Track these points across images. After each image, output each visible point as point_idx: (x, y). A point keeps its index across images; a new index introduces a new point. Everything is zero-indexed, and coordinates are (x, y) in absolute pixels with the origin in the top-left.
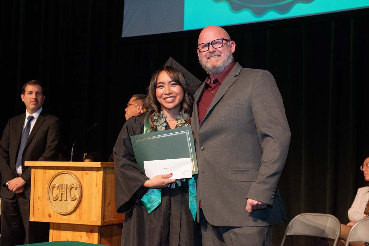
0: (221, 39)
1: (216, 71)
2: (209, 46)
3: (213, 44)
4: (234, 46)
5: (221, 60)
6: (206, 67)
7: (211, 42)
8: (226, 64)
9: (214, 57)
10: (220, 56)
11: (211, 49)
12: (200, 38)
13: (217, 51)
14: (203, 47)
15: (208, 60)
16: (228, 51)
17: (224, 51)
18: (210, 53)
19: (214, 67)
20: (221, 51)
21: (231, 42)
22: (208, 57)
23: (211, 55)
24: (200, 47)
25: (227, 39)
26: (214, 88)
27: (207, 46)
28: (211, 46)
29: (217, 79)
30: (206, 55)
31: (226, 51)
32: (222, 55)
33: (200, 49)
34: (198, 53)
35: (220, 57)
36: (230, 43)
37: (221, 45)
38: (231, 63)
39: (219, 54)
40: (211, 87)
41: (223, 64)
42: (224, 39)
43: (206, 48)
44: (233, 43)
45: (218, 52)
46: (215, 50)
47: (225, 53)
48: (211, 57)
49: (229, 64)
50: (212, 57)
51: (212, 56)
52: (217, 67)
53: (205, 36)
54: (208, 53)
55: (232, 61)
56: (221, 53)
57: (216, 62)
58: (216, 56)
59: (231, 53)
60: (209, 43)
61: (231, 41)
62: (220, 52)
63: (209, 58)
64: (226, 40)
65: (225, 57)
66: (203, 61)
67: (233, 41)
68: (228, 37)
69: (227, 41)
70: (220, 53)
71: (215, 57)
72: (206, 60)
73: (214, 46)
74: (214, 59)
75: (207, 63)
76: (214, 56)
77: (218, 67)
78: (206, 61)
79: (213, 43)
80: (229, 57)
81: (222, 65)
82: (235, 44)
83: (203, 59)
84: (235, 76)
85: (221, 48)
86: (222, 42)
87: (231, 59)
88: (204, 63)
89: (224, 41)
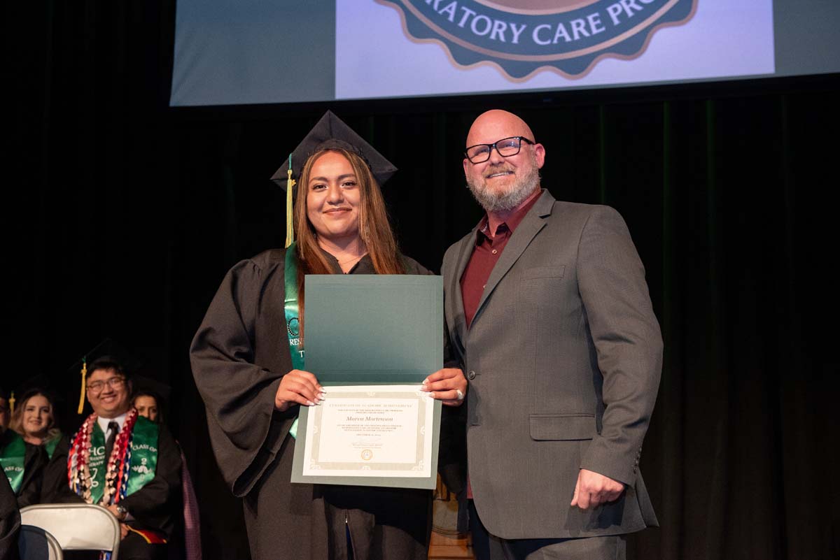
0: (516, 138)
1: (504, 205)
2: (490, 152)
3: (500, 148)
4: (541, 153)
5: (514, 181)
6: (481, 196)
7: (496, 144)
8: (525, 192)
9: (500, 174)
10: (511, 172)
11: (495, 158)
12: (472, 136)
13: (507, 161)
14: (477, 154)
15: (488, 180)
16: (529, 164)
17: (523, 163)
18: (493, 164)
19: (500, 196)
20: (515, 163)
21: (535, 146)
22: (488, 173)
23: (495, 169)
24: (471, 153)
25: (528, 138)
26: (499, 243)
27: (485, 151)
28: (494, 151)
29: (505, 223)
30: (483, 170)
31: (526, 163)
32: (518, 171)
33: (472, 156)
34: (466, 165)
35: (513, 176)
36: (533, 147)
37: (516, 150)
38: (534, 190)
39: (510, 169)
40: (490, 241)
41: (520, 191)
42: (522, 138)
43: (485, 156)
44: (539, 148)
45: (509, 165)
46: (502, 159)
47: (524, 166)
48: (494, 173)
49: (530, 192)
50: (496, 175)
51: (496, 173)
52: (506, 196)
53: (482, 131)
54: (488, 166)
55: (537, 185)
56: (515, 166)
57: (504, 184)
58: (505, 173)
59: (535, 169)
60: (491, 146)
61: (537, 143)
62: (513, 165)
63: (489, 177)
64: (526, 140)
65: (524, 176)
66: (476, 182)
67: (539, 145)
68: (530, 136)
69: (529, 142)
70: (513, 167)
71: (502, 174)
72: (483, 180)
73: (501, 152)
74: (499, 179)
75: (484, 186)
76: (501, 172)
77: (508, 197)
78: (484, 183)
79: (499, 145)
80: (531, 176)
81: (517, 191)
82: (544, 150)
83: (477, 179)
84: (542, 217)
85: (516, 156)
86: (518, 143)
87: (535, 182)
88: (479, 187)
89: (522, 141)
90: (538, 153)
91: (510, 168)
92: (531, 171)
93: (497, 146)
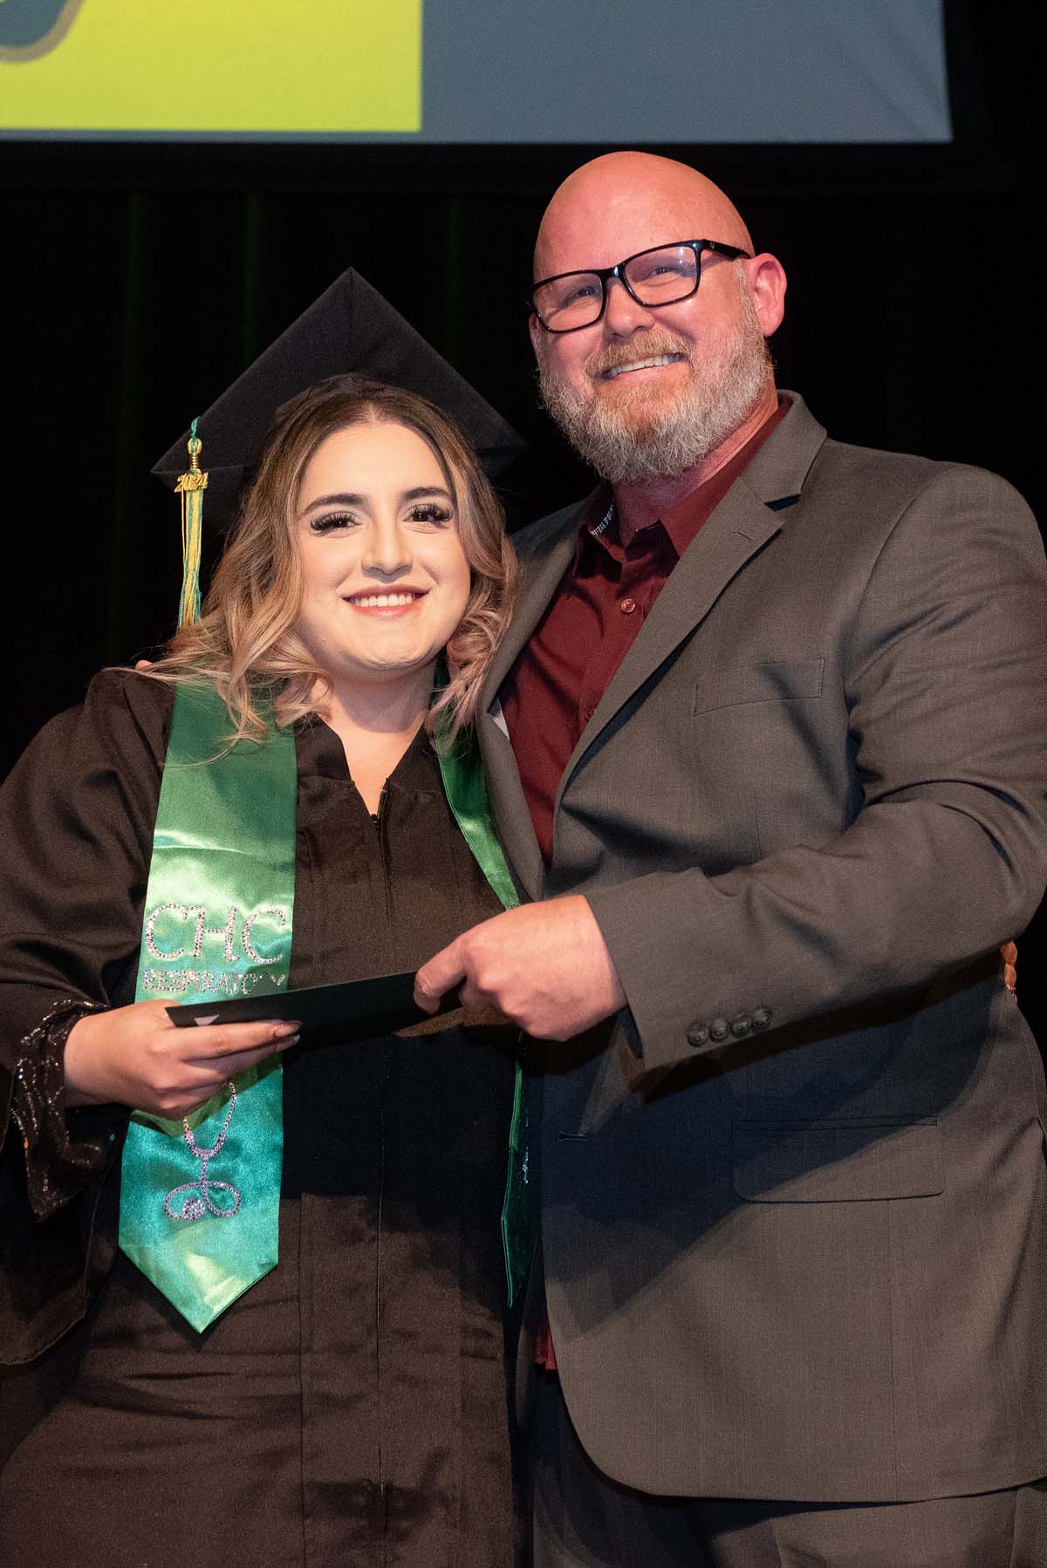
0: (687, 244)
1: (658, 461)
2: (606, 293)
3: (635, 280)
4: (772, 284)
5: (687, 385)
6: (586, 437)
7: (622, 267)
8: (722, 418)
9: (640, 365)
10: (680, 357)
12: (546, 243)
13: (659, 319)
14: (566, 303)
15: (603, 388)
16: (731, 323)
18: (614, 338)
20: (690, 327)
21: (753, 264)
22: (601, 365)
24: (546, 304)
25: (725, 241)
27: (591, 292)
28: (617, 291)
30: (587, 354)
32: (698, 353)
33: (549, 311)
34: (536, 338)
35: (682, 367)
36: (744, 267)
37: (688, 284)
38: (753, 408)
39: (673, 347)
41: (706, 416)
42: (705, 244)
43: (588, 310)
44: (763, 266)
45: (668, 333)
46: (645, 316)
47: (715, 333)
48: (620, 364)
49: (741, 413)
50: (630, 368)
51: (628, 362)
52: (662, 433)
53: (578, 225)
54: (602, 340)
55: (761, 391)
56: (687, 338)
57: (656, 396)
58: (658, 361)
59: (755, 337)
60: (605, 275)
61: (758, 253)
62: (683, 333)
63: (605, 375)
64: (720, 247)
65: (718, 364)
66: (565, 390)
67: (767, 257)
68: (729, 227)
69: (729, 253)
70: (680, 338)
71: (648, 363)
72: (588, 386)
73: (641, 290)
74: (641, 376)
75: (591, 405)
76: (643, 358)
77: (668, 437)
78: (590, 393)
79: (631, 272)
80: (737, 364)
81: (695, 416)
82: (782, 272)
83: (568, 384)
84: (775, 505)
85: (689, 302)
86: (693, 260)
87: (757, 377)
88: (574, 409)
89: (705, 255)
90: (763, 283)
91: (673, 343)
92: (739, 346)
93: (628, 276)
